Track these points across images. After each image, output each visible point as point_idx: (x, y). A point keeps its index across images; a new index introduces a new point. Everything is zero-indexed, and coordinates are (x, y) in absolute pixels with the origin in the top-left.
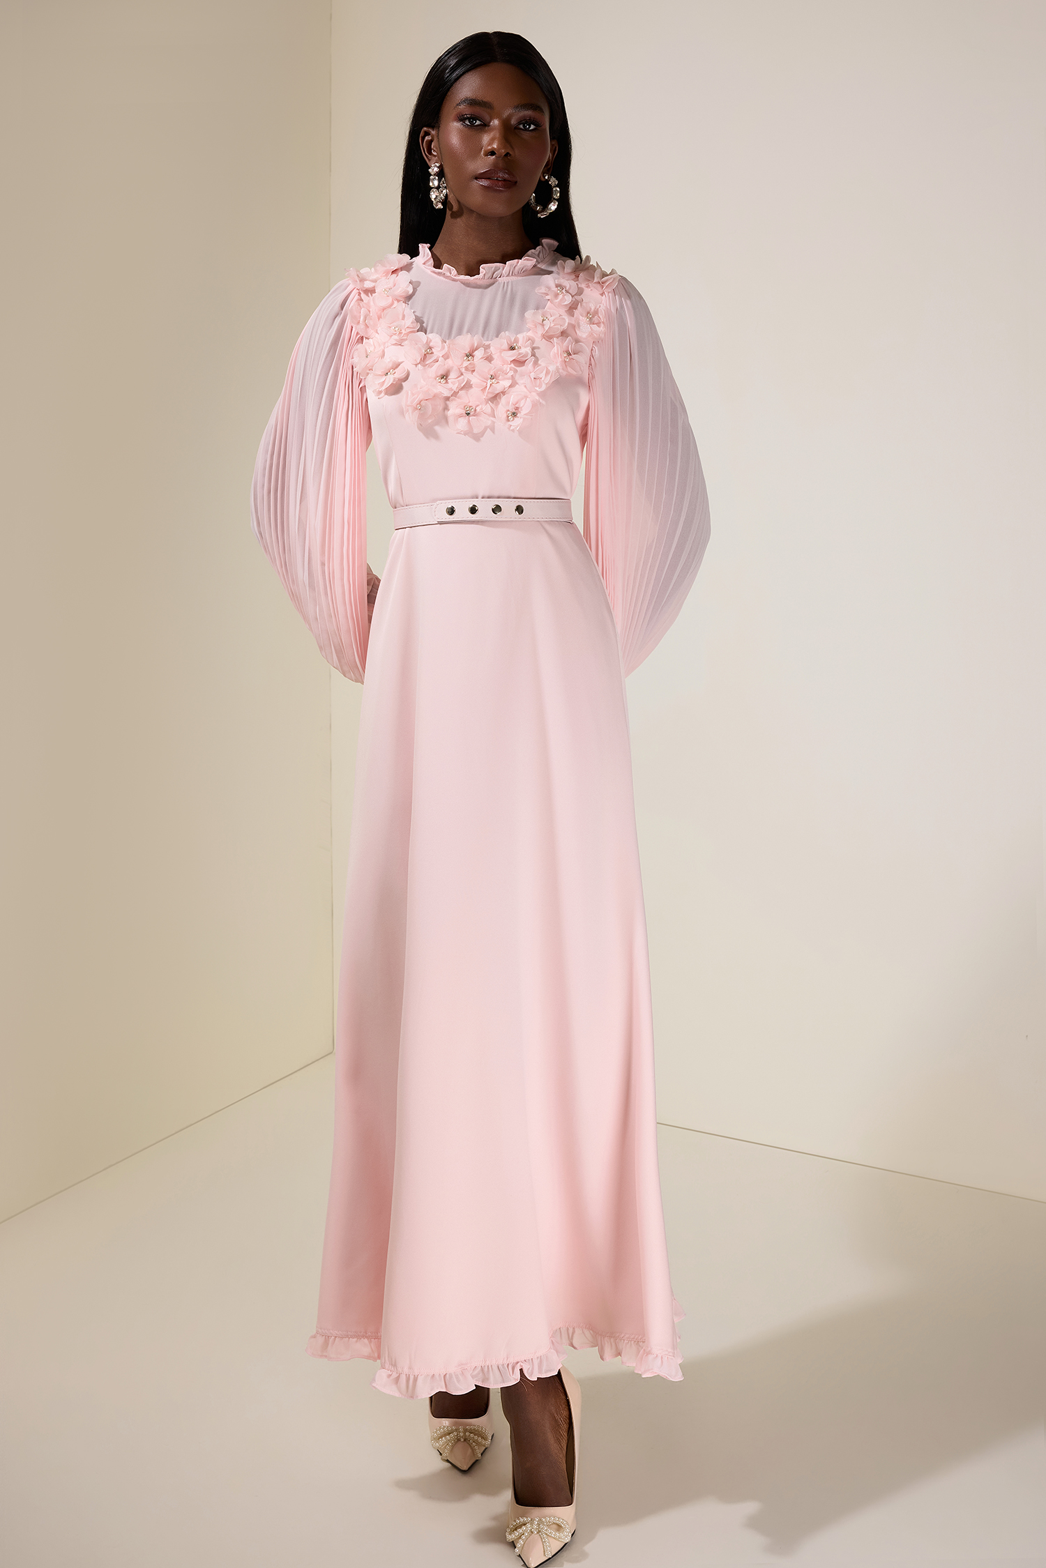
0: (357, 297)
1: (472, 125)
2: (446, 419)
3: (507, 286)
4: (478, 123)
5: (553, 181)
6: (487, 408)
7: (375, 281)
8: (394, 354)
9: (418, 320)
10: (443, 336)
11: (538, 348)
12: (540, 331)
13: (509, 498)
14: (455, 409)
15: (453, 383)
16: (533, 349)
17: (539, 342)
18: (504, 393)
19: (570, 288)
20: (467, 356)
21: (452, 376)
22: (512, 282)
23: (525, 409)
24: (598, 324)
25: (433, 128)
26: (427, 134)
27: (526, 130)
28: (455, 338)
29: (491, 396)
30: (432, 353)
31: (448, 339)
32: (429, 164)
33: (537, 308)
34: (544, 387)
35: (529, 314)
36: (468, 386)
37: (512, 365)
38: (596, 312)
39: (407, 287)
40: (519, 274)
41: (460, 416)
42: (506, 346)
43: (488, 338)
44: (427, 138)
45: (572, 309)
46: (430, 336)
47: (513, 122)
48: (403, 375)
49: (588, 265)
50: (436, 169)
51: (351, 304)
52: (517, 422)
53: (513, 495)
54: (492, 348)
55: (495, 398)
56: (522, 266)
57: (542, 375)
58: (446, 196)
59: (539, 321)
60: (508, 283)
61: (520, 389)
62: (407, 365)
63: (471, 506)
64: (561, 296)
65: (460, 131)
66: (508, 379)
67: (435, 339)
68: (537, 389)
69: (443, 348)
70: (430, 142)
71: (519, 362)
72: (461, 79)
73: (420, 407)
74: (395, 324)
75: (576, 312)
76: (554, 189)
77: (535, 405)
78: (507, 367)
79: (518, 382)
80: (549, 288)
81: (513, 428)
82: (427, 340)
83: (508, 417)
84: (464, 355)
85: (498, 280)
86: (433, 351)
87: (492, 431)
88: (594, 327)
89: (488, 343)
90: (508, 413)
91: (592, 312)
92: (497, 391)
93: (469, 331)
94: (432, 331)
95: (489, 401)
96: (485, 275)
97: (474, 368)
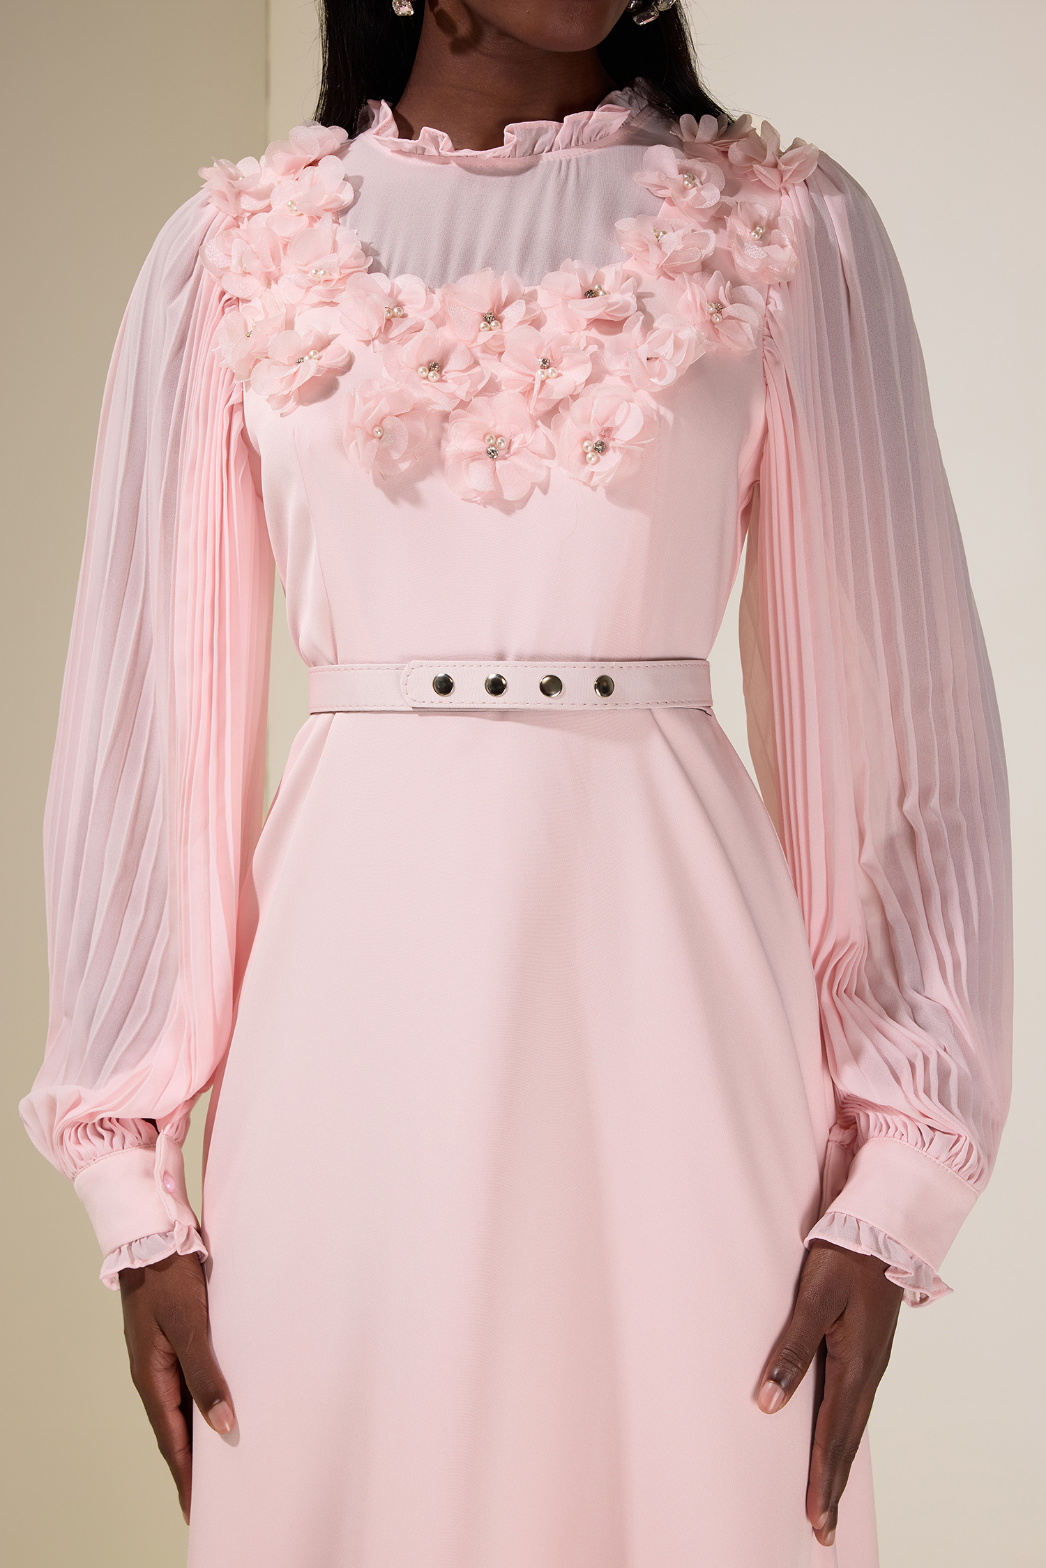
2: (441, 463)
3: (568, 168)
6: (539, 437)
7: (268, 187)
8: (315, 322)
9: (367, 250)
10: (428, 277)
11: (651, 295)
12: (655, 259)
13: (580, 658)
14: (460, 441)
15: (459, 383)
16: (640, 297)
17: (652, 281)
18: (574, 397)
20: (487, 319)
21: (454, 364)
22: (577, 160)
23: (628, 429)
24: (781, 245)
28: (455, 281)
29: (543, 408)
30: (404, 316)
31: (440, 286)
33: (642, 214)
34: (671, 376)
35: (625, 225)
36: (492, 388)
37: (594, 333)
38: (772, 224)
39: (340, 190)
40: (590, 143)
41: (475, 457)
42: (576, 289)
43: (532, 276)
45: (718, 218)
46: (400, 281)
48: (340, 361)
52: (612, 459)
53: (590, 651)
54: (542, 296)
55: (552, 413)
56: (599, 125)
57: (666, 350)
59: (646, 240)
60: (569, 162)
61: (613, 386)
62: (347, 342)
63: (492, 676)
64: (693, 192)
66: (584, 364)
67: (410, 286)
68: (655, 380)
69: (429, 303)
71: (611, 325)
73: (379, 432)
74: (317, 263)
75: (731, 221)
77: (651, 423)
78: (583, 336)
79: (607, 369)
80: (664, 174)
81: (595, 479)
82: (392, 290)
83: (586, 454)
84: (479, 317)
85: (546, 157)
86: (406, 310)
87: (545, 491)
88: (774, 250)
89: (532, 288)
90: (586, 444)
91: (764, 223)
92: (557, 396)
93: (489, 262)
94: (401, 271)
95: (539, 423)
96: (515, 146)
97: (503, 345)
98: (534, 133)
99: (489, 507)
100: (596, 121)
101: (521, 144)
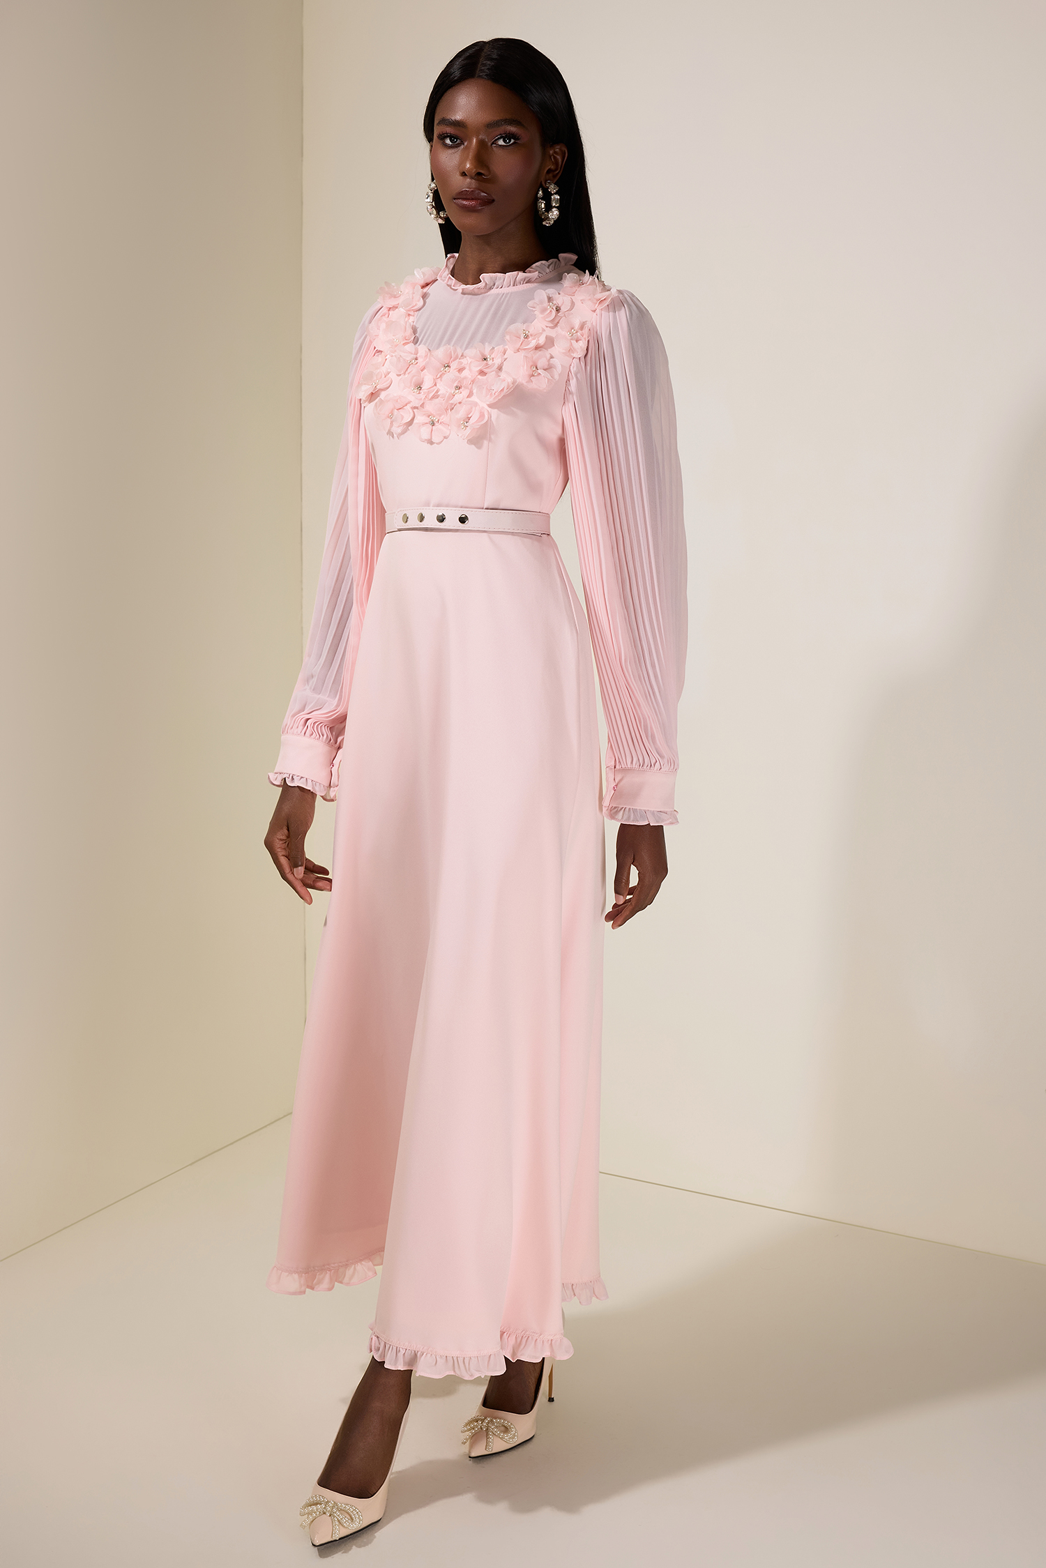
1: (453, 144)
4: (456, 141)
5: (552, 189)
6: (447, 417)
11: (507, 360)
13: (453, 507)
14: (420, 418)
15: (424, 393)
16: (503, 360)
17: (510, 354)
18: (461, 402)
21: (425, 386)
23: (475, 418)
29: (450, 406)
30: (417, 363)
34: (495, 398)
36: (436, 396)
37: (478, 376)
40: (520, 285)
41: (425, 424)
42: (480, 357)
48: (386, 385)
52: (468, 429)
53: (457, 505)
54: (468, 358)
55: (453, 408)
56: (524, 277)
59: (519, 334)
60: (507, 294)
61: (474, 398)
63: (419, 513)
73: (392, 416)
75: (557, 327)
76: (553, 197)
81: (462, 436)
83: (460, 425)
86: (418, 360)
87: (447, 439)
89: (467, 353)
91: (576, 327)
95: (449, 411)
96: (484, 285)
98: (495, 278)
99: (428, 444)
100: (522, 275)
101: (488, 284)
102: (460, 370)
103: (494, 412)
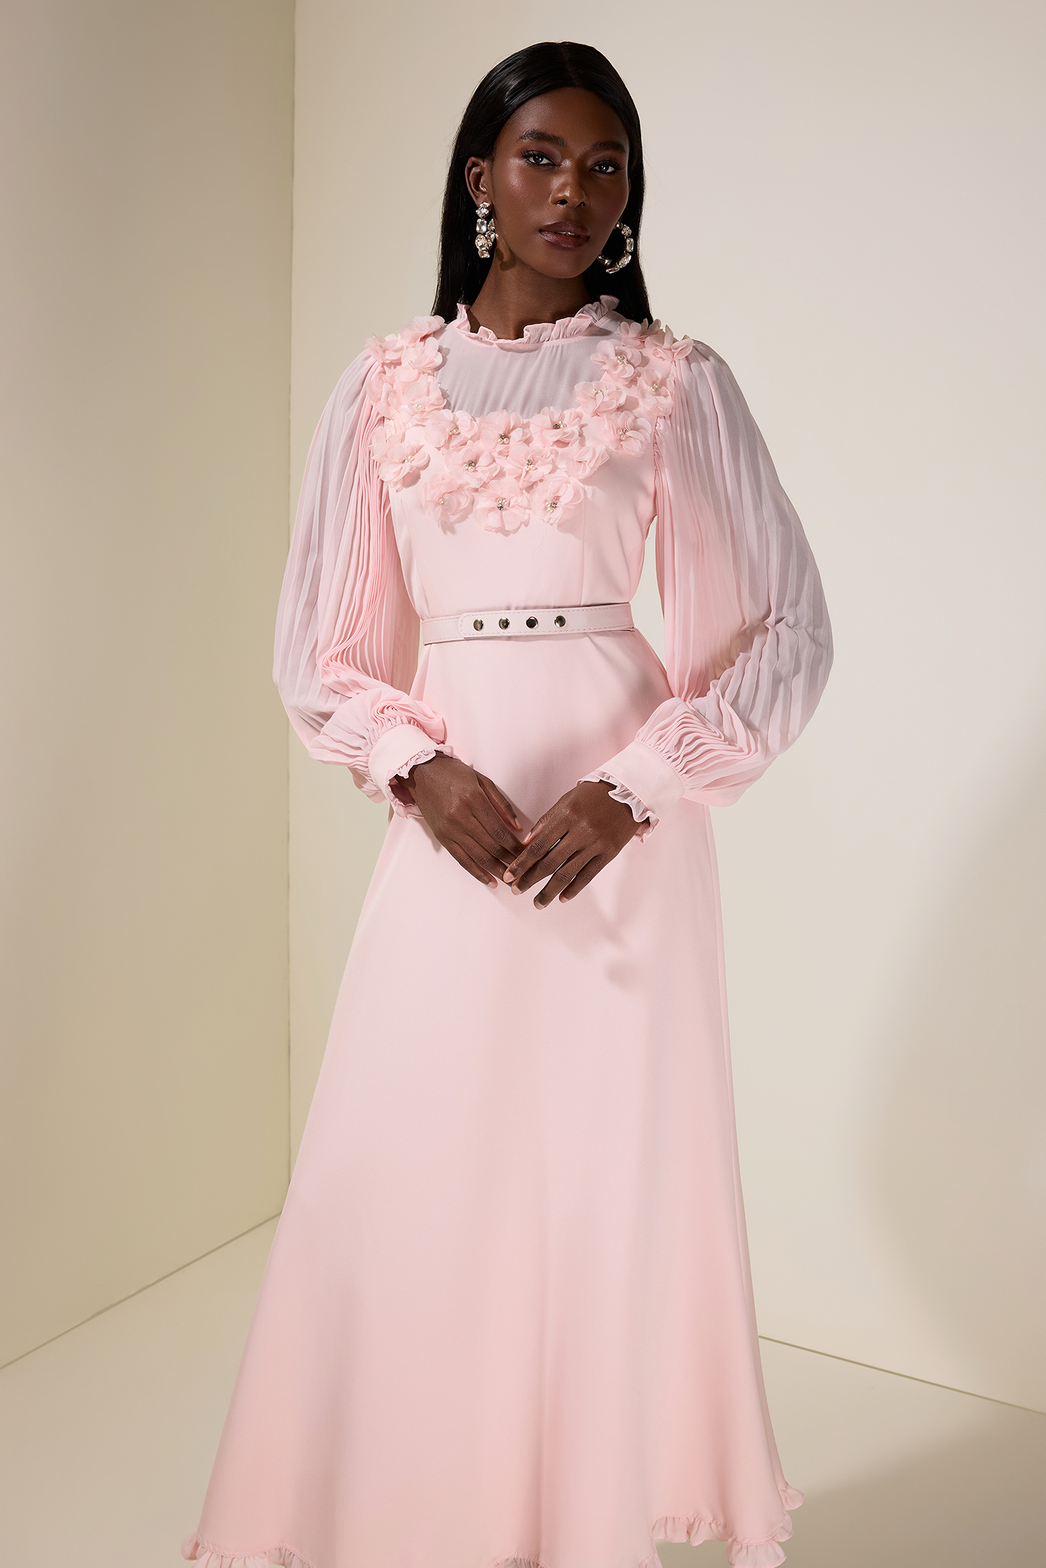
0: (380, 368)
1: (537, 164)
2: (471, 514)
3: (557, 350)
4: (545, 161)
5: (627, 231)
6: (522, 499)
7: (401, 349)
8: (415, 436)
9: (444, 395)
10: (474, 412)
12: (591, 407)
13: (548, 607)
14: (483, 502)
15: (484, 472)
16: (582, 427)
17: (589, 419)
18: (542, 480)
19: (632, 358)
20: (501, 437)
21: (482, 462)
22: (562, 345)
23: (566, 498)
24: (666, 396)
25: (483, 159)
26: (475, 165)
27: (601, 171)
28: (487, 415)
29: (526, 484)
30: (459, 434)
31: (479, 418)
32: (476, 202)
33: (591, 380)
34: (588, 472)
35: (578, 387)
36: (501, 474)
37: (555, 447)
38: (663, 383)
39: (436, 356)
40: (571, 335)
41: (491, 510)
42: (549, 424)
43: (528, 414)
44: (474, 170)
45: (633, 381)
46: (459, 414)
47: (590, 163)
48: (423, 462)
49: (657, 329)
50: (485, 211)
51: (373, 377)
52: (559, 512)
53: (553, 604)
54: (532, 426)
55: (530, 488)
56: (575, 326)
57: (588, 457)
58: (495, 242)
59: (590, 395)
60: (558, 347)
61: (561, 473)
62: (428, 449)
63: (503, 619)
64: (621, 367)
65: (522, 170)
66: (549, 463)
67: (463, 417)
68: (581, 474)
69: (472, 427)
70: (479, 175)
71: (562, 443)
72: (526, 105)
73: (442, 501)
74: (419, 401)
76: (628, 241)
77: (577, 493)
78: (550, 449)
79: (559, 466)
80: (607, 356)
81: (551, 521)
82: (454, 419)
83: (546, 508)
84: (498, 436)
85: (546, 344)
86: (461, 430)
87: (526, 526)
88: (661, 399)
89: (527, 420)
90: (547, 503)
91: (659, 381)
92: (533, 480)
93: (506, 407)
94: (461, 409)
95: (524, 491)
96: (530, 338)
97: (508, 452)
98: (540, 330)
99: (498, 533)
100: (573, 324)
101: (533, 337)
102: (527, 441)
103: (589, 489)
